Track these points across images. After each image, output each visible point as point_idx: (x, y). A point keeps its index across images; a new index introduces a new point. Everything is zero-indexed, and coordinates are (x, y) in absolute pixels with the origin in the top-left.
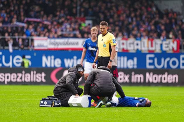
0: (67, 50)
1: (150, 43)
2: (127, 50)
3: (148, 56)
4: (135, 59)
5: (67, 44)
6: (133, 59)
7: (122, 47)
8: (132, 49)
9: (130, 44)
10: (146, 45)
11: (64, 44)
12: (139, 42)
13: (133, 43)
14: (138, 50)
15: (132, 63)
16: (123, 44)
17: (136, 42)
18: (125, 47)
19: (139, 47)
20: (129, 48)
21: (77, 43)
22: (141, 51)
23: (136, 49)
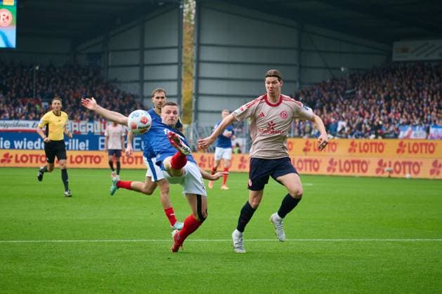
0: (17, 131)
1: (103, 125)
2: (79, 132)
3: (101, 138)
4: (87, 141)
5: (17, 125)
6: (85, 142)
7: (74, 129)
8: (84, 131)
9: (82, 126)
10: (99, 127)
11: (14, 126)
12: (91, 124)
13: (86, 126)
14: (90, 132)
15: (84, 145)
16: (75, 126)
17: (88, 124)
18: (77, 129)
19: (92, 130)
20: (81, 131)
21: (28, 125)
22: (93, 133)
23: (88, 131)
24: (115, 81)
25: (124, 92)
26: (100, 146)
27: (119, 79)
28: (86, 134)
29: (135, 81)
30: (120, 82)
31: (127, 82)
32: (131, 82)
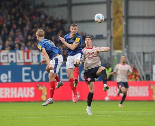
1: (26, 54)
3: (24, 69)
4: (10, 73)
6: (7, 74)
9: (4, 56)
10: (22, 57)
12: (13, 54)
13: (7, 55)
14: (12, 62)
15: (6, 77)
17: (10, 54)
19: (14, 60)
22: (16, 63)
23: (10, 61)
24: (43, 6)
25: (52, 17)
26: (23, 77)
27: (46, 4)
28: (8, 64)
29: (63, 6)
30: (47, 7)
31: (55, 7)
32: (59, 6)
